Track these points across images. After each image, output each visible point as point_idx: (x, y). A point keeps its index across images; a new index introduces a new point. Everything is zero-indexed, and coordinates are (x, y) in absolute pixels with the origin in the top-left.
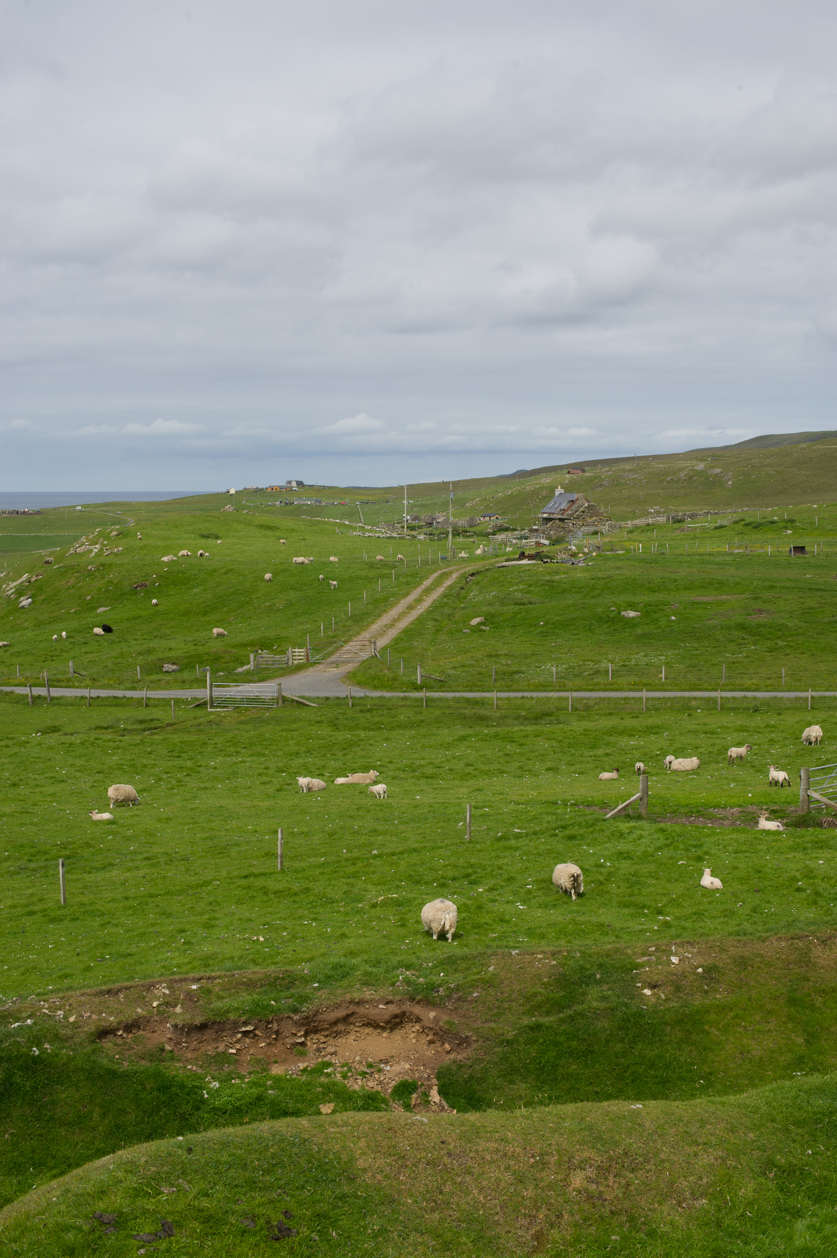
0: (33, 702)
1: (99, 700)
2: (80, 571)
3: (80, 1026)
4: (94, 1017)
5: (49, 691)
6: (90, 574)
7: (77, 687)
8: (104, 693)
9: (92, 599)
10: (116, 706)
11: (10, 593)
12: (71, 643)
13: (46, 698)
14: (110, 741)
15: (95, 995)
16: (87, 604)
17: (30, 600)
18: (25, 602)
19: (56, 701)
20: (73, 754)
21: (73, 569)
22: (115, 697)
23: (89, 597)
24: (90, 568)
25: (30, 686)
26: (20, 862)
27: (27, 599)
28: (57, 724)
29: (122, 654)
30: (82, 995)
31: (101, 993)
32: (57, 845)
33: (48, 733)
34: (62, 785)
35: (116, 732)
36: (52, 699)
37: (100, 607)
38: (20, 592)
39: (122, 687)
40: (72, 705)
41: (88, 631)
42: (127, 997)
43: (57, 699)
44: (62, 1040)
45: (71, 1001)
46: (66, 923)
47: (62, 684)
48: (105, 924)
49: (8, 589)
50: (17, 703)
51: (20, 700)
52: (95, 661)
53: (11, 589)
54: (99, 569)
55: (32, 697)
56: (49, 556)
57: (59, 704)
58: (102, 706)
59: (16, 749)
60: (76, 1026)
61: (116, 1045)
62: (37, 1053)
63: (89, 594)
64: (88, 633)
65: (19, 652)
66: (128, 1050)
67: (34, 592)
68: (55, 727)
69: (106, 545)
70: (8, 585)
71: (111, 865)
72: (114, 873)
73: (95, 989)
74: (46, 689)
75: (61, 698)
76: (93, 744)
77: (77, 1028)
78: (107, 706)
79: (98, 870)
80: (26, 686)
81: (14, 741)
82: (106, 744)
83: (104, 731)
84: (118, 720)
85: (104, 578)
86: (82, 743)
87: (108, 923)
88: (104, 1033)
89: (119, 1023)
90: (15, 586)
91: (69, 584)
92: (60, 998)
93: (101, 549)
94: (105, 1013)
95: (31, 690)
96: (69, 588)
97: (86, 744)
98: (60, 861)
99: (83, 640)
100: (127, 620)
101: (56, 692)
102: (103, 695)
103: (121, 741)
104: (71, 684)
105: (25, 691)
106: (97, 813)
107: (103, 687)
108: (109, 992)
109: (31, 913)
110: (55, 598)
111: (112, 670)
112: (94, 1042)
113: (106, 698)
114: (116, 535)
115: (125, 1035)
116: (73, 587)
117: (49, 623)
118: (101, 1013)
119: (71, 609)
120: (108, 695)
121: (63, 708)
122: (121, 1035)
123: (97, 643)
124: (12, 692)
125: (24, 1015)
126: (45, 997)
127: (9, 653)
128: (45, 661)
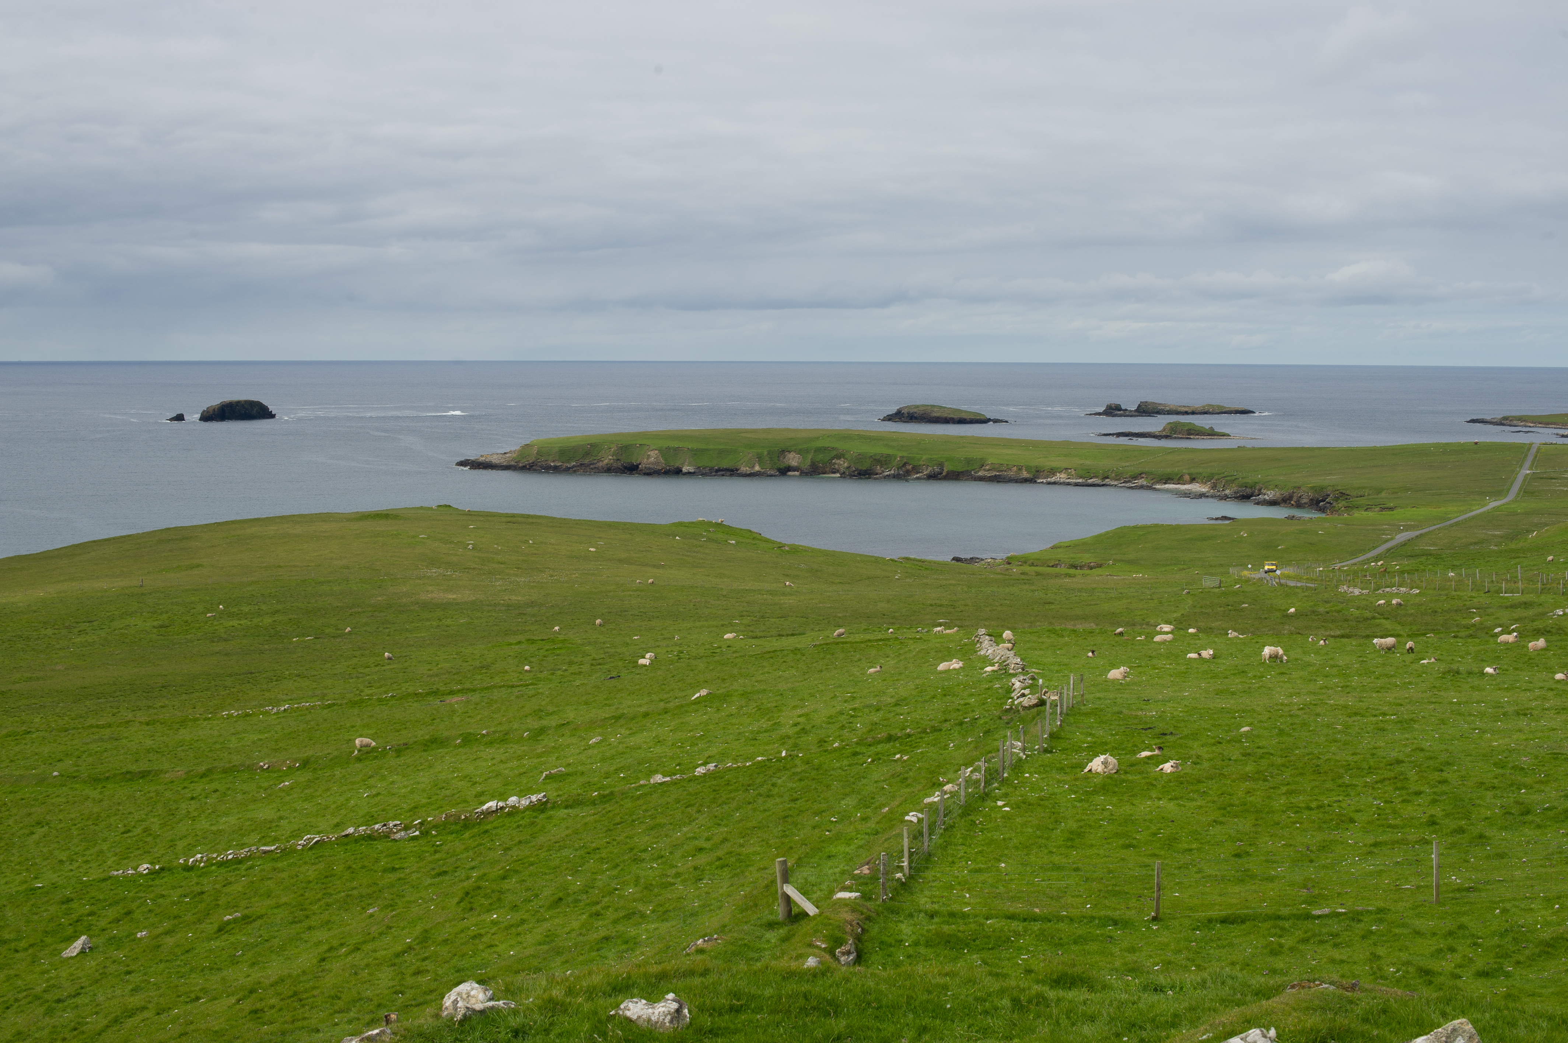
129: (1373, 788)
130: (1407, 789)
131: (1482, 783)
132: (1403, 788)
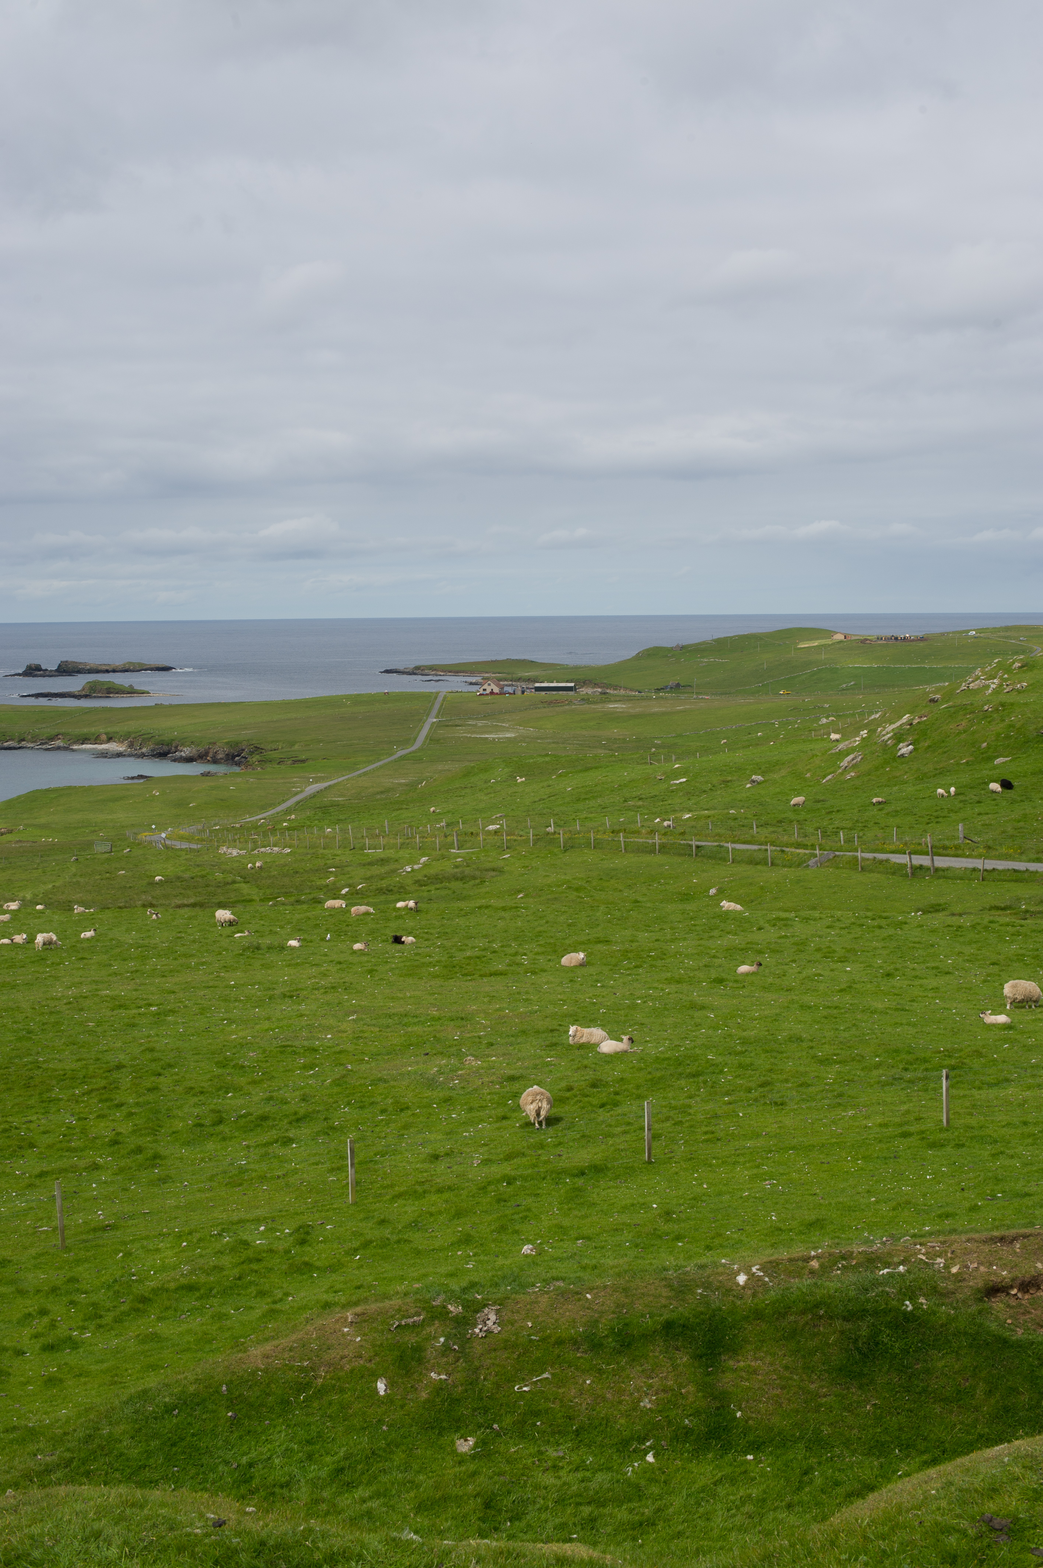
0: (912, 874)
1: (995, 873)
2: (973, 712)
3: (964, 1280)
4: (982, 1269)
5: (933, 860)
6: (986, 715)
7: (968, 857)
8: (1001, 865)
9: (988, 747)
10: (1016, 881)
11: (886, 738)
12: (961, 801)
13: (929, 869)
14: (1008, 925)
15: (985, 1242)
16: (982, 753)
17: (911, 747)
18: (905, 749)
19: (941, 873)
20: (962, 939)
21: (966, 709)
22: (1015, 871)
23: (985, 744)
24: (986, 708)
25: (910, 854)
26: (894, 1071)
27: (908, 746)
28: (942, 901)
29: (1025, 816)
30: (968, 1240)
31: (992, 1240)
32: (940, 1052)
33: (930, 912)
34: (948, 977)
35: (1015, 914)
36: (937, 870)
37: (998, 757)
38: (899, 737)
39: (1024, 857)
40: (961, 879)
41: (982, 786)
42: (1024, 1247)
43: (943, 870)
44: (941, 1294)
45: (954, 1247)
46: (949, 1149)
47: (949, 852)
48: (997, 1154)
49: (884, 733)
50: (894, 873)
51: (897, 870)
52: (991, 825)
53: (888, 733)
54: (997, 710)
55: (912, 867)
56: (935, 693)
57: (945, 877)
58: (998, 881)
59: (891, 931)
60: (959, 1278)
61: (1008, 1306)
62: (910, 1308)
63: (985, 741)
64: (983, 789)
65: (897, 811)
66: (1023, 1314)
67: (916, 737)
68: (940, 905)
69: (1006, 680)
70: (885, 728)
71: (1007, 1080)
72: (1010, 1091)
73: (985, 1235)
74: (929, 857)
75: (948, 869)
76: (986, 928)
77: (960, 1281)
78: (1005, 881)
79: (990, 1085)
80: (905, 853)
81: (889, 921)
82: (1002, 928)
83: (1000, 912)
84: (1019, 899)
85: (1004, 720)
86: (973, 927)
87: (1002, 1153)
88: (994, 1290)
89: (1013, 1280)
90: (893, 730)
91: (959, 727)
92: (941, 1242)
93: (1000, 685)
94: (997, 1265)
95: (910, 859)
96: (959, 733)
97: (978, 927)
98: (944, 1072)
99: (977, 798)
100: (1032, 774)
101: (941, 862)
102: (1000, 868)
103: (1022, 926)
104: (960, 852)
105: (903, 859)
106: (990, 1014)
107: (1000, 857)
108: (1002, 1239)
109: (905, 1135)
110: (943, 745)
111: (1012, 836)
112: (981, 1300)
113: (1003, 871)
114: (1020, 667)
115: (1019, 1295)
116: (965, 732)
117: (934, 776)
118: (991, 1265)
119: (962, 759)
120: (1007, 868)
121: (950, 881)
122: (1016, 1295)
123: (993, 802)
124: (887, 861)
125: (896, 1260)
126: (923, 1240)
127: (884, 812)
128: (928, 823)
129: (77, 1101)
130: (112, 1100)
131: (192, 1088)
132: (106, 1100)
